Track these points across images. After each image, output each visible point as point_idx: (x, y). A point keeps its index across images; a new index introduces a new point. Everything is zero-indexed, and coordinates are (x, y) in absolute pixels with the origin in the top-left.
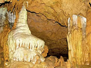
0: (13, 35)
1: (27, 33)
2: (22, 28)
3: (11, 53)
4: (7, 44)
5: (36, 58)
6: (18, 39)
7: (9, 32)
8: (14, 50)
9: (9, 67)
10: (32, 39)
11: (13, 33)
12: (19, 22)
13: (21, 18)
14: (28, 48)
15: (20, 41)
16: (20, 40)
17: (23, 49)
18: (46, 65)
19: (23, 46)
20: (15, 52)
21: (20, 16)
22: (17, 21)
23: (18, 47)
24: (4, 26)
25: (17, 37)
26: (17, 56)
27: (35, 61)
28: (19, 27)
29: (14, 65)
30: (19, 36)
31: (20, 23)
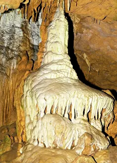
0: (33, 86)
1: (64, 80)
2: (53, 67)
3: (30, 127)
4: (22, 107)
5: (83, 141)
6: (43, 97)
7: (25, 76)
8: (35, 121)
9: (22, 160)
10: (76, 96)
11: (33, 81)
12: (48, 50)
13: (52, 41)
14: (66, 116)
15: (46, 100)
16: (47, 97)
17: (52, 119)
18: (108, 158)
19: (54, 112)
20: (36, 126)
21: (50, 36)
22: (45, 50)
23: (42, 114)
24: (19, 56)
25: (40, 92)
26: (40, 137)
27: (81, 148)
28: (48, 64)
29: (33, 157)
30: (45, 88)
31: (49, 54)
